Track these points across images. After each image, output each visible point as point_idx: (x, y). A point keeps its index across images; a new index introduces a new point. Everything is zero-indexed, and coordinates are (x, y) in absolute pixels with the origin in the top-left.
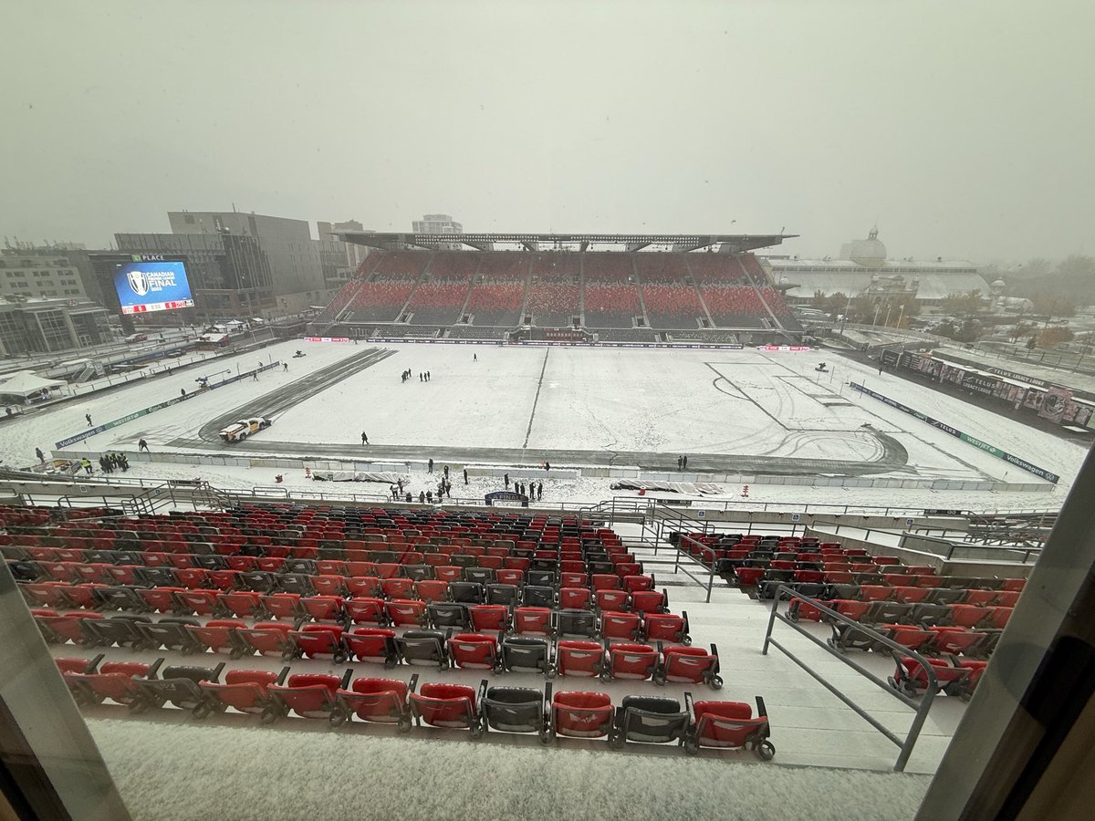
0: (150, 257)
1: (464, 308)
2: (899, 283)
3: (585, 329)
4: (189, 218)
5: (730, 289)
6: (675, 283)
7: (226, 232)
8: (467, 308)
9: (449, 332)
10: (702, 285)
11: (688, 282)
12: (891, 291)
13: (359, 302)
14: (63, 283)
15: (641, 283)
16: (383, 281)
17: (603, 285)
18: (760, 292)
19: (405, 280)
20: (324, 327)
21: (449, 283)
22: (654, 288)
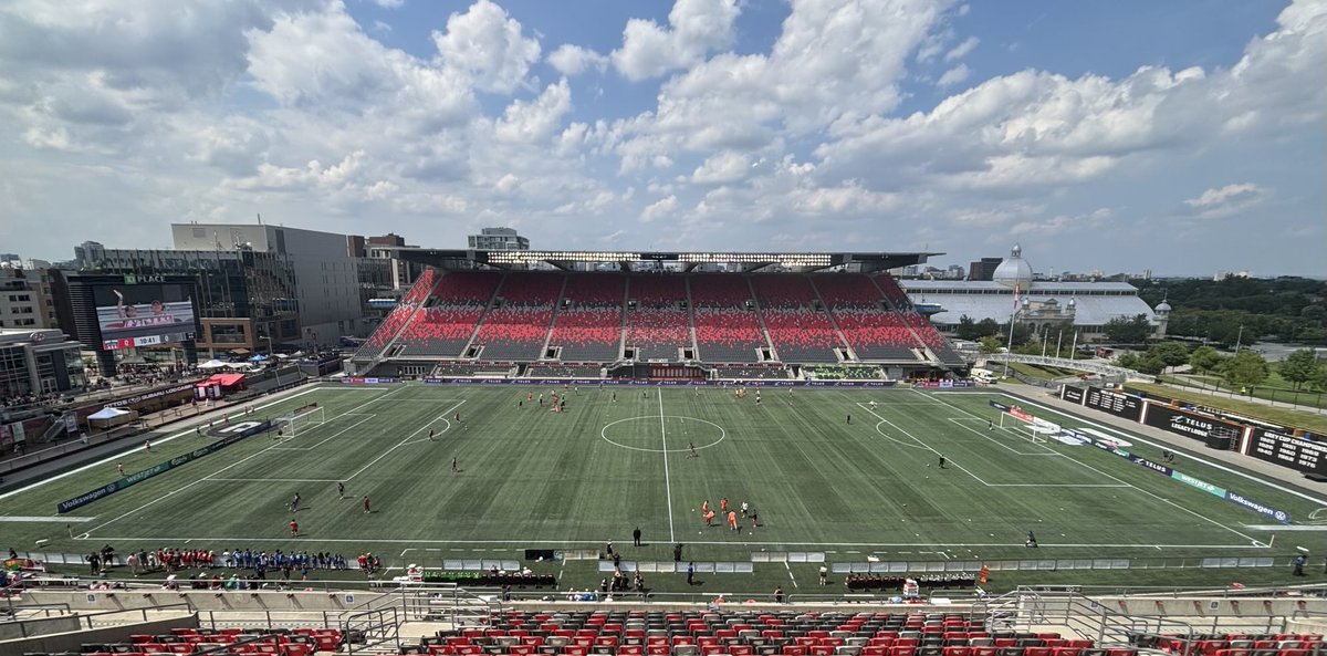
0: (148, 278)
1: (548, 339)
2: (1053, 307)
3: (701, 364)
4: (199, 231)
5: (869, 315)
6: (801, 308)
7: (247, 247)
8: (552, 340)
9: (531, 369)
10: (835, 310)
11: (818, 307)
12: (1046, 316)
13: (411, 332)
14: (15, 311)
15: (762, 309)
16: (443, 307)
17: (716, 311)
18: (905, 318)
19: (471, 305)
20: (366, 364)
21: (527, 309)
22: (778, 314)
